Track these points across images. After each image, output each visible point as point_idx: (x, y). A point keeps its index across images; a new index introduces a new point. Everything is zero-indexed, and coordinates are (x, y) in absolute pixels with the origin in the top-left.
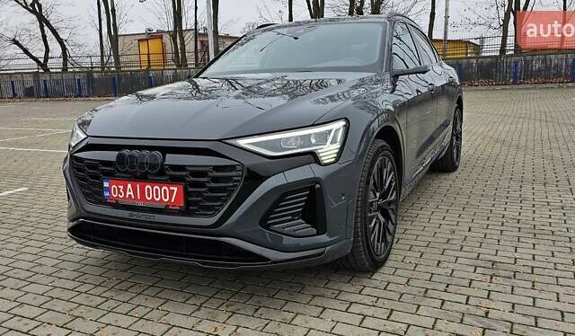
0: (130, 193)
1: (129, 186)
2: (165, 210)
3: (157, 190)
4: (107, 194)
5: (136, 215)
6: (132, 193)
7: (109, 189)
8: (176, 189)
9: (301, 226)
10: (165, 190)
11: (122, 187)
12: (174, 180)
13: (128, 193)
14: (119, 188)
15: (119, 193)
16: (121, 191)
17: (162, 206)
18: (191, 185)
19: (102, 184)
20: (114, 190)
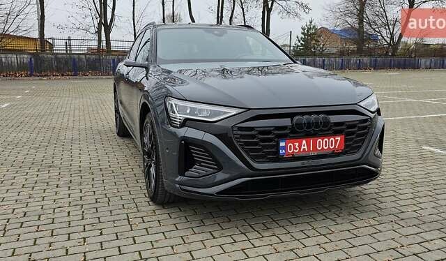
0: (304, 147)
1: (304, 142)
2: (333, 154)
3: (326, 141)
4: (282, 152)
5: (306, 163)
6: (306, 147)
7: (285, 148)
8: (339, 138)
9: (378, 151)
10: (332, 141)
11: (297, 144)
12: (336, 133)
13: (303, 147)
14: (294, 146)
15: (295, 148)
16: (297, 147)
17: (330, 152)
18: (348, 134)
19: (278, 144)
20: (290, 147)
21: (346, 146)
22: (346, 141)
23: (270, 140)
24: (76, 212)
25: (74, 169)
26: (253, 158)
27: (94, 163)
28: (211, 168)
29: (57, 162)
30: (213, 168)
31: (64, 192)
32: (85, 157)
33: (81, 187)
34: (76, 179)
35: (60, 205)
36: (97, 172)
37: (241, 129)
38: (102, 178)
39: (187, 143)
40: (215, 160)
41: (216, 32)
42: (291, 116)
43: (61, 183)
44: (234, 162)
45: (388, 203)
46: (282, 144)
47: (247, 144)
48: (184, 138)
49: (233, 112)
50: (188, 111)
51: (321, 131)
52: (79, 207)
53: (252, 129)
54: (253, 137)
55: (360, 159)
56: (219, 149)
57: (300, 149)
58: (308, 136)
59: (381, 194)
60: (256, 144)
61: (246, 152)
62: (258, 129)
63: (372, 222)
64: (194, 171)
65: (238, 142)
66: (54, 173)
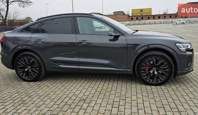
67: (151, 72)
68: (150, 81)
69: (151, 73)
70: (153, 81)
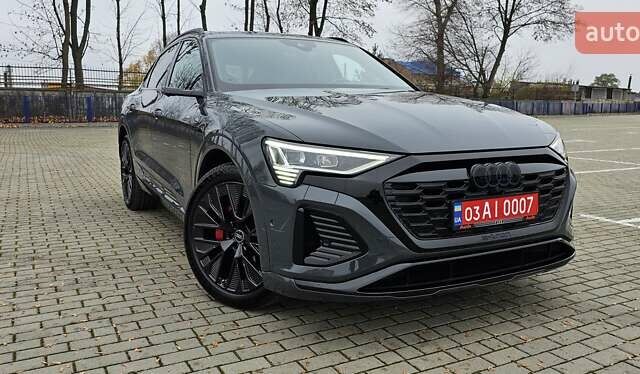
0: (487, 212)
1: (487, 204)
2: (525, 222)
3: (515, 203)
4: (457, 220)
5: (490, 237)
6: (489, 213)
7: (461, 214)
8: (531, 198)
10: (523, 202)
11: (478, 208)
12: (529, 190)
13: (485, 213)
14: (474, 210)
15: (475, 215)
16: (477, 212)
17: (520, 219)
18: (542, 192)
19: (451, 208)
20: (469, 213)
21: (541, 210)
22: (541, 201)
23: (439, 202)
24: (104, 331)
25: (74, 261)
26: (415, 232)
27: (107, 252)
28: (348, 250)
29: (43, 252)
30: (352, 250)
31: (69, 298)
32: (86, 242)
33: (98, 289)
34: (83, 276)
35: (71, 320)
36: (115, 264)
37: (396, 186)
38: (127, 274)
39: (307, 212)
40: (355, 236)
41: (299, 45)
42: (467, 164)
43: (61, 284)
44: (386, 240)
45: (579, 294)
46: (457, 208)
47: (406, 209)
48: (304, 204)
49: (382, 159)
50: (302, 160)
51: (510, 186)
52: (105, 322)
53: (412, 185)
54: (415, 198)
55: (555, 229)
56: (362, 218)
57: (481, 216)
58: (493, 194)
59: (564, 281)
60: (418, 209)
61: (404, 222)
62: (422, 185)
63: (574, 324)
64: (319, 255)
65: (392, 206)
66: (43, 268)
67: (226, 245)
68: (218, 281)
69: (222, 250)
70: (227, 286)
